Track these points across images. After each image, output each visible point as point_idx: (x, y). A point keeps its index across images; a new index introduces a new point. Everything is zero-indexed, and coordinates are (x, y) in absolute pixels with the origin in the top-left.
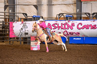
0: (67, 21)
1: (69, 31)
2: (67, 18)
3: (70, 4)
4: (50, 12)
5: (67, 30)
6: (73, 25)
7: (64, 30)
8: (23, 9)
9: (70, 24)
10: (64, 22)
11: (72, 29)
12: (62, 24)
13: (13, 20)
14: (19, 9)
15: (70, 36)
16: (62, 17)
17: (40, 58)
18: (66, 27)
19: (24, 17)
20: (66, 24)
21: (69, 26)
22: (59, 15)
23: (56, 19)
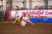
0: (40, 10)
1: (41, 15)
2: (40, 9)
3: (41, 1)
4: (31, 5)
5: (40, 15)
6: (43, 12)
7: (38, 15)
8: (16, 4)
9: (41, 12)
10: (38, 11)
11: (42, 14)
12: (37, 12)
13: (11, 10)
14: (14, 4)
15: (41, 18)
16: (37, 8)
17: (25, 30)
18: (39, 13)
19: (17, 8)
20: (39, 12)
21: (41, 13)
22: (36, 7)
23: (34, 9)
